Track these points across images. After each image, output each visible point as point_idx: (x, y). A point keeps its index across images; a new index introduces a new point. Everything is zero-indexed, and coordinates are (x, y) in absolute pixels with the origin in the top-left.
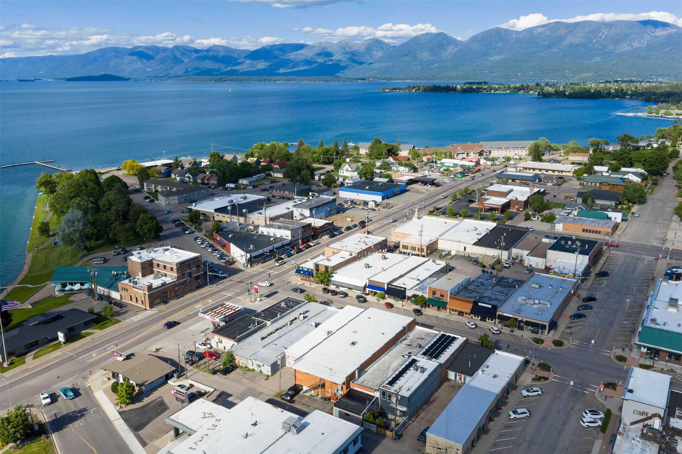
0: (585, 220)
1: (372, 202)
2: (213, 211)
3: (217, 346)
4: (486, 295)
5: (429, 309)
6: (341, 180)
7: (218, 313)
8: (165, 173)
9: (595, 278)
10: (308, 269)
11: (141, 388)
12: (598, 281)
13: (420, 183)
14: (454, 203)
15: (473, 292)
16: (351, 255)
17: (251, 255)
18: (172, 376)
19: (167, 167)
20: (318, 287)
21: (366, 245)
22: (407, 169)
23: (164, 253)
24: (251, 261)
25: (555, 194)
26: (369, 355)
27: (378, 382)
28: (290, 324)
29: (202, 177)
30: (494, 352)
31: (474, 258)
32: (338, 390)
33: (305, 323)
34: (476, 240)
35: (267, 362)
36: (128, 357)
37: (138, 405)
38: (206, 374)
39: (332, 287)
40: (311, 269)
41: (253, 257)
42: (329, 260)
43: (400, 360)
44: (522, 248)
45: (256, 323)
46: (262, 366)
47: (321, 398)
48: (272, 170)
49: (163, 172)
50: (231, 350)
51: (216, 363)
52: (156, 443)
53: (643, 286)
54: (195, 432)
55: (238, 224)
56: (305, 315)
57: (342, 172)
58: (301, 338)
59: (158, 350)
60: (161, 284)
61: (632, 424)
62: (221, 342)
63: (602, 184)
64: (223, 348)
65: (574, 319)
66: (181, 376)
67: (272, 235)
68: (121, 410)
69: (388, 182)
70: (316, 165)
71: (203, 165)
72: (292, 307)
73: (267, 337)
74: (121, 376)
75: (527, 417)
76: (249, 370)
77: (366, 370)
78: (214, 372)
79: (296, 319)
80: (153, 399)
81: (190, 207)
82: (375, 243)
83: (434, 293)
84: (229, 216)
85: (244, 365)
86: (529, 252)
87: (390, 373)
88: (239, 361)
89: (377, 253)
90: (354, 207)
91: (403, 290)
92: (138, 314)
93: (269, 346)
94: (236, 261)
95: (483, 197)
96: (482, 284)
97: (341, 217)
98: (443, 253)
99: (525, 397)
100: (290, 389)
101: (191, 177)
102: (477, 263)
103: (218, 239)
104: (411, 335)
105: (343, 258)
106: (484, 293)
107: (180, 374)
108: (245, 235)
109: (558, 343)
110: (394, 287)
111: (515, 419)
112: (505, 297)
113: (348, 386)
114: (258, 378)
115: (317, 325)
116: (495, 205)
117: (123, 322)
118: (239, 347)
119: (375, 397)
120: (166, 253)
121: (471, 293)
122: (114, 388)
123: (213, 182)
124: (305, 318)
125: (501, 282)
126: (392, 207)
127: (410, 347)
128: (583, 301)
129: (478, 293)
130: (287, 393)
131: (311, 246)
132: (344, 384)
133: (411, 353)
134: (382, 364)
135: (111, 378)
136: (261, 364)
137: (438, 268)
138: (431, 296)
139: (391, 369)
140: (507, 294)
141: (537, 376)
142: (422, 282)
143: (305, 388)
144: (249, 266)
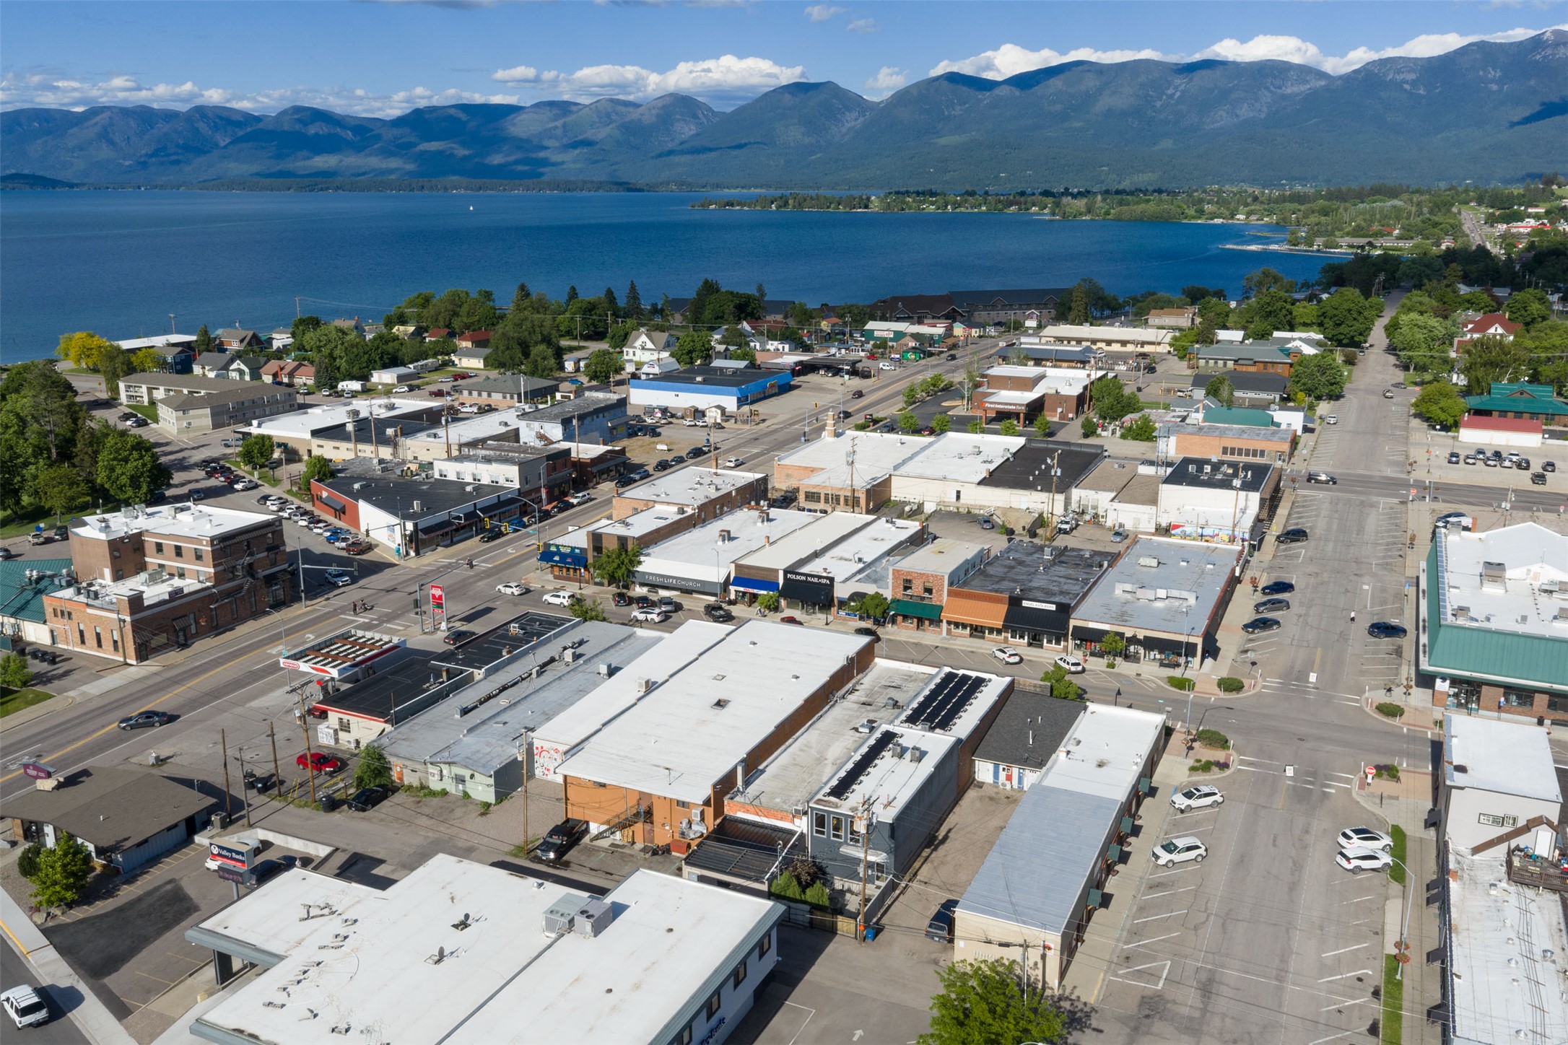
0: (1226, 428)
1: (714, 409)
2: (308, 436)
3: (337, 740)
4: (1034, 584)
5: (895, 627)
6: (630, 368)
7: (335, 658)
8: (176, 363)
9: (1278, 546)
10: (573, 548)
11: (111, 861)
12: (1286, 550)
13: (822, 372)
14: (910, 408)
15: (1003, 579)
16: (683, 512)
17: (416, 525)
18: (207, 823)
19: (180, 349)
20: (602, 592)
21: (717, 489)
22: (787, 347)
23: (174, 518)
24: (417, 542)
25: (1140, 385)
26: (768, 729)
27: (801, 794)
28: (539, 674)
29: (276, 369)
30: (1085, 708)
31: (983, 515)
32: (690, 823)
33: (580, 669)
34: (984, 474)
35: (484, 766)
36: (71, 781)
37: (102, 907)
38: (306, 812)
39: (639, 591)
40: (581, 549)
41: (421, 530)
42: (627, 525)
43: (849, 739)
44: (1097, 487)
45: (444, 674)
46: (468, 778)
47: (644, 850)
48: (454, 352)
49: (169, 360)
50: (376, 745)
51: (336, 784)
52: (159, 1004)
53: (1390, 557)
54: (281, 958)
55: (375, 461)
56: (579, 651)
57: (631, 353)
58: (572, 704)
59: (162, 760)
60: (170, 593)
61: (1476, 850)
62: (345, 727)
63: (1240, 362)
64: (353, 745)
65: (1253, 632)
66: (232, 822)
67: (469, 479)
68: (50, 924)
69: (746, 367)
70: (565, 343)
71: (275, 347)
72: (539, 635)
73: (476, 707)
74: (49, 830)
75: (1200, 859)
76: (433, 794)
77: (761, 767)
78: (332, 805)
79: (552, 660)
80: (151, 887)
81: (246, 430)
82: (739, 485)
83: (907, 585)
84: (351, 445)
85: (416, 783)
86: (1113, 494)
87: (829, 770)
88: (403, 772)
89: (746, 510)
90: (671, 423)
91: (826, 584)
92: (102, 677)
93: (483, 728)
94: (377, 546)
95: (980, 390)
96: (1021, 563)
97: (640, 443)
98: (907, 509)
99: (1182, 811)
100: (556, 831)
101: (247, 370)
102: (993, 527)
103: (325, 494)
104: (868, 681)
105: (661, 518)
106: (1031, 581)
107: (230, 816)
108: (396, 484)
109: (1231, 685)
110: (803, 578)
111: (1170, 865)
112: (1082, 588)
113: (719, 811)
114: (458, 812)
115: (612, 672)
116: (1010, 404)
117: (58, 698)
118: (400, 736)
119: (796, 832)
120: (180, 516)
121: (997, 582)
122: (28, 866)
123: (305, 379)
124: (576, 657)
125: (1063, 558)
126: (764, 421)
127: (869, 707)
128: (1264, 593)
129: (1015, 581)
130: (545, 843)
131: (573, 506)
132: (707, 803)
133: (875, 722)
134: (801, 750)
135: (21, 839)
136: (467, 773)
137: (904, 535)
138: (900, 595)
139: (829, 762)
140: (1085, 582)
141: (1198, 761)
142: (869, 565)
143: (594, 828)
144: (412, 554)
